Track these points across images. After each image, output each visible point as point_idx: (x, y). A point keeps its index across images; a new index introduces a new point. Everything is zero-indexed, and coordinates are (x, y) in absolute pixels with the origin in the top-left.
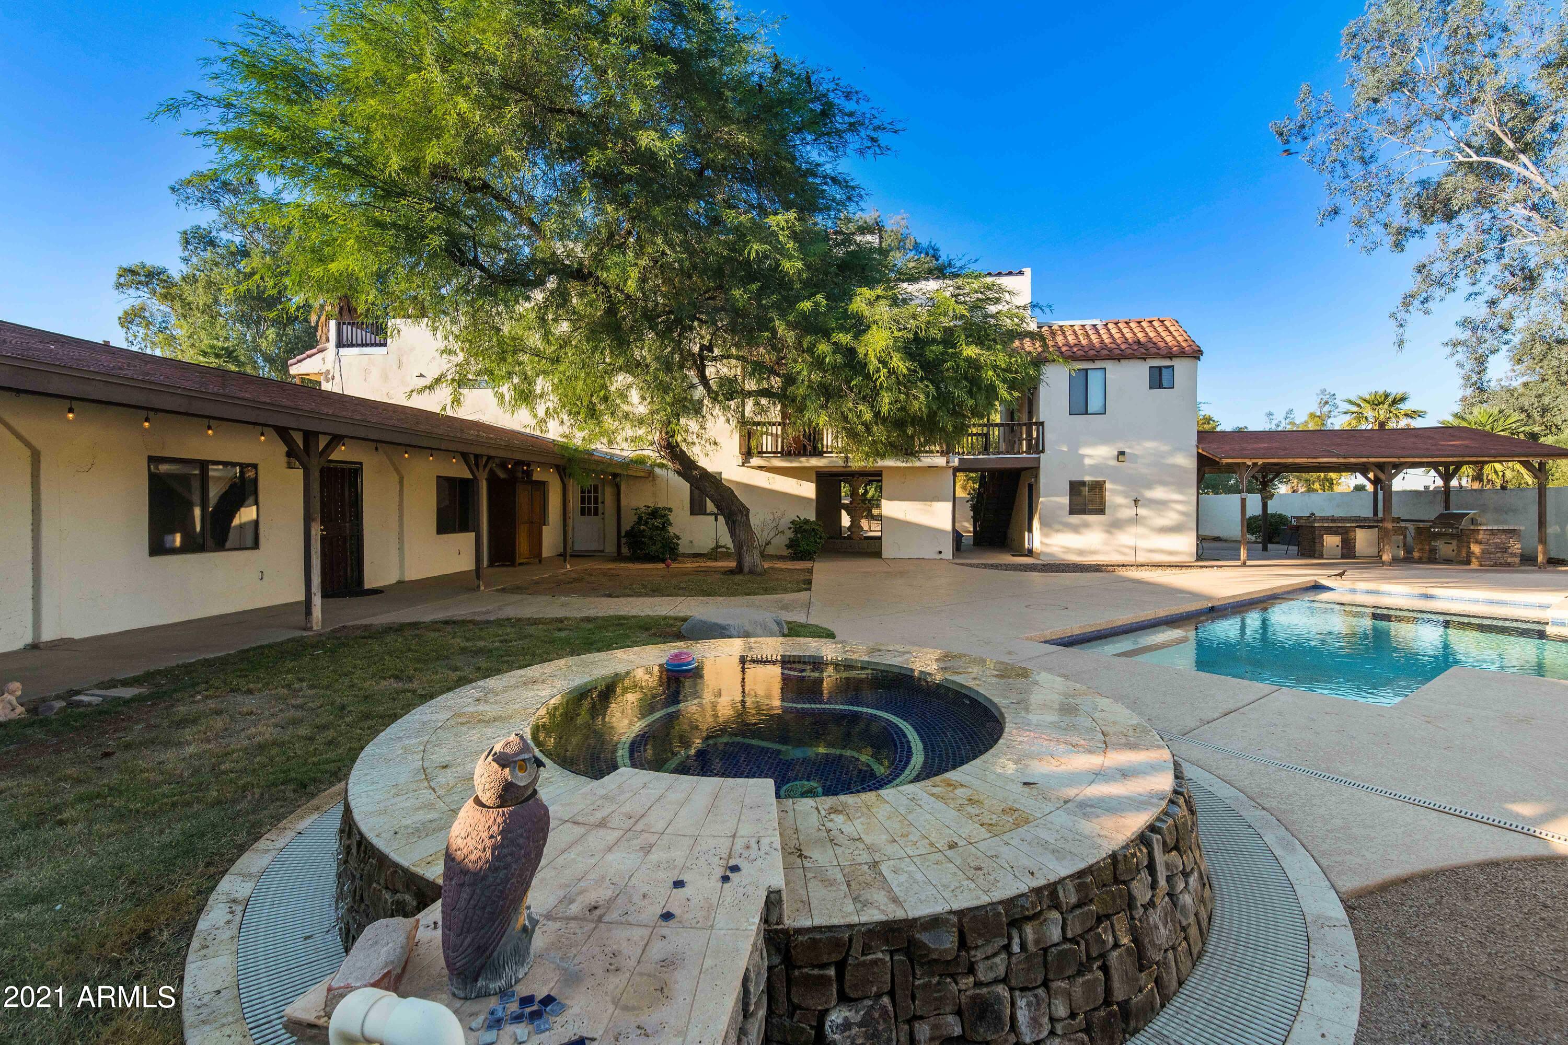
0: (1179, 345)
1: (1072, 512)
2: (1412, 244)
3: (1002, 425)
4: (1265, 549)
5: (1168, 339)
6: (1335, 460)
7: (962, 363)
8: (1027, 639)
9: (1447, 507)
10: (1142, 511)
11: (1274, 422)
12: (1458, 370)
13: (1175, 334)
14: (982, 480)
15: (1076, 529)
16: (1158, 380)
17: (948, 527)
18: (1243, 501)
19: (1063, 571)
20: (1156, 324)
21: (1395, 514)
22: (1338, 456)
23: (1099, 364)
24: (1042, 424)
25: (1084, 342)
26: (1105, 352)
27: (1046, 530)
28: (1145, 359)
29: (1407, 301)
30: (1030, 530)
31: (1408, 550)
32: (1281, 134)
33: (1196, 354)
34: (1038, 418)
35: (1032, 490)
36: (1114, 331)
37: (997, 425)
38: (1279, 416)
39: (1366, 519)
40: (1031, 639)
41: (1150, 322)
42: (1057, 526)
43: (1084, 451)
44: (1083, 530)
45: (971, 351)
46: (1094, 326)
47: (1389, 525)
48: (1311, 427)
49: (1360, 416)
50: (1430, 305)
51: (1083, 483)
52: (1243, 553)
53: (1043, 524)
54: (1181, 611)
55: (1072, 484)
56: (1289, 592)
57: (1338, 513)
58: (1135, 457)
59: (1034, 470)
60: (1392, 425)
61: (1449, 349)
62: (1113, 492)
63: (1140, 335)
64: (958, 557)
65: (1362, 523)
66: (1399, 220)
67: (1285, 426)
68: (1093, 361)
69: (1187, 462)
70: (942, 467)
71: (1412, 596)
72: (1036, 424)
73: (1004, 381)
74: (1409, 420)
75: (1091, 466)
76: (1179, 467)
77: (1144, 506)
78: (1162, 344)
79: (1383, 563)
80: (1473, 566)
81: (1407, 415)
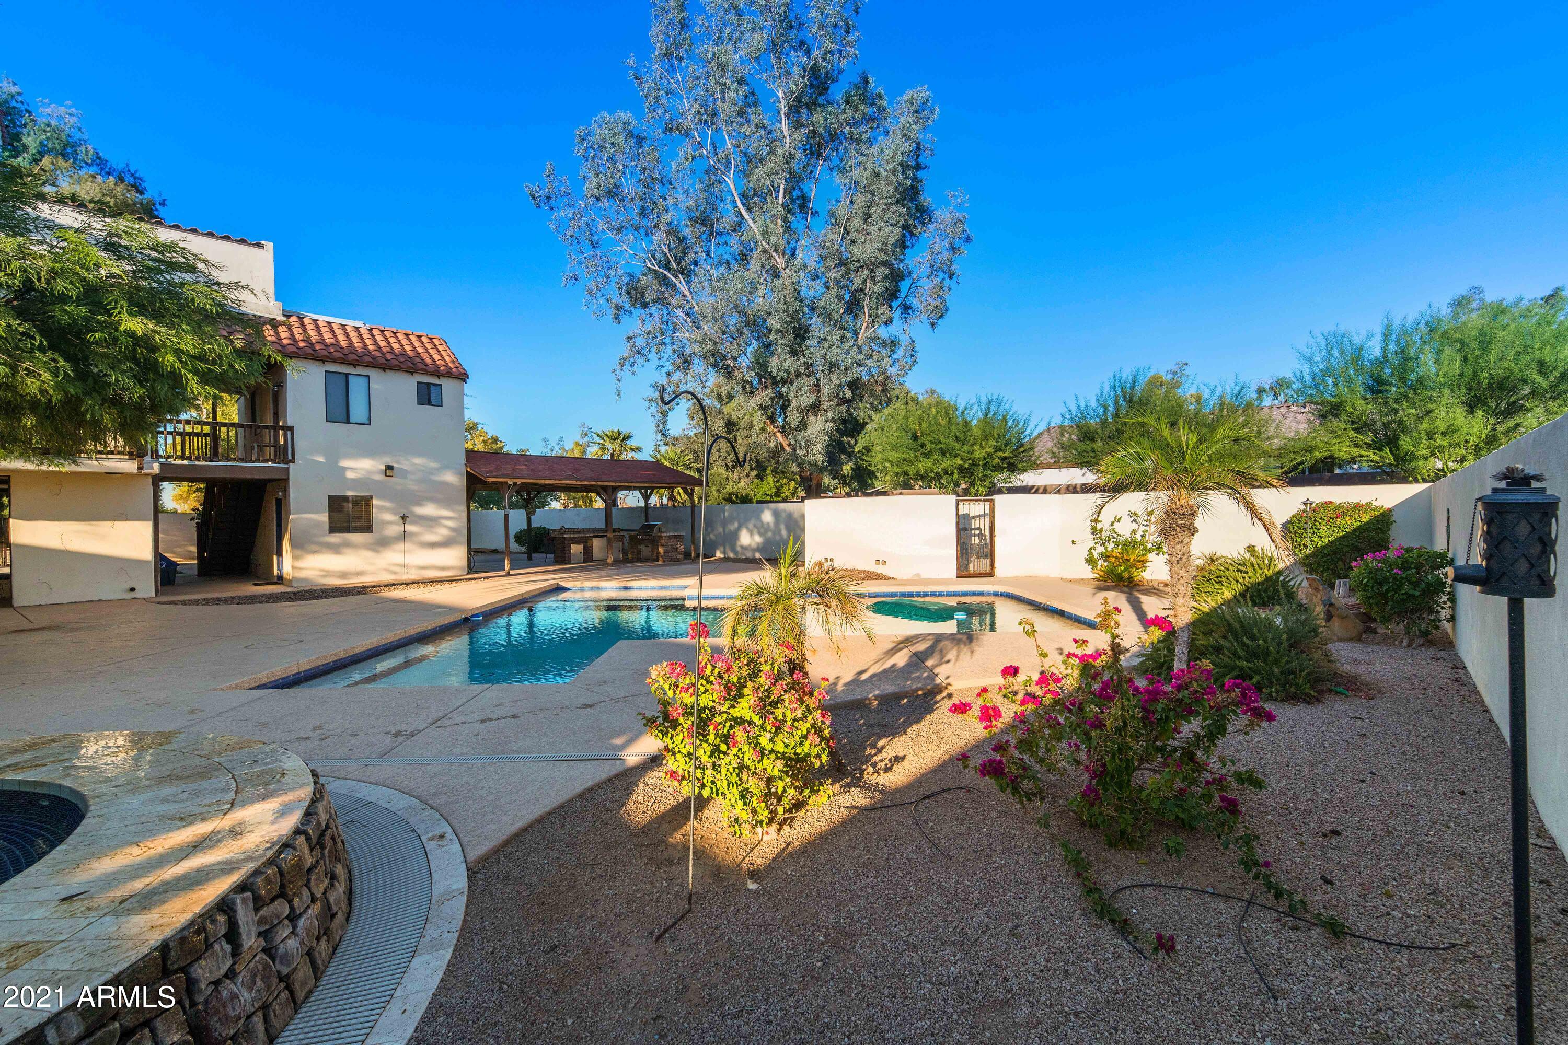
0: (447, 365)
1: (333, 530)
2: (625, 318)
3: (241, 426)
4: (530, 558)
5: (436, 357)
6: (574, 482)
7: (123, 339)
8: (230, 688)
9: (647, 521)
10: (410, 528)
11: (549, 447)
12: (652, 419)
13: (443, 353)
14: (208, 492)
15: (336, 549)
16: (427, 396)
17: (147, 554)
18: (506, 516)
19: (318, 598)
20: (425, 340)
21: (615, 526)
22: (577, 480)
23: (360, 370)
24: (291, 429)
25: (344, 344)
26: (367, 359)
27: (298, 552)
28: (412, 373)
29: (622, 362)
30: (280, 553)
31: (625, 554)
32: (533, 197)
33: (462, 377)
34: (285, 421)
35: (281, 507)
36: (379, 338)
37: (233, 425)
38: (553, 442)
39: (600, 530)
40: (237, 687)
41: (419, 337)
42: (313, 547)
43: (345, 463)
44: (345, 550)
45: (135, 325)
46: (357, 328)
47: (610, 535)
48: (577, 454)
49: (603, 448)
50: (635, 368)
51: (346, 499)
52: (507, 566)
53: (294, 545)
54: (434, 626)
55: (331, 498)
56: (535, 596)
57: (581, 526)
58: (404, 474)
59: (283, 483)
60: (623, 457)
61: (647, 403)
62: (382, 508)
63: (408, 348)
64: (163, 594)
65: (597, 533)
66: (616, 300)
67: (557, 452)
68: (355, 366)
69: (454, 478)
70: (132, 475)
71: (618, 589)
72: (282, 428)
73: (195, 372)
74: (633, 454)
75: (353, 480)
76: (445, 484)
77: (413, 523)
78: (429, 361)
79: (608, 565)
80: (660, 562)
81: (632, 450)
